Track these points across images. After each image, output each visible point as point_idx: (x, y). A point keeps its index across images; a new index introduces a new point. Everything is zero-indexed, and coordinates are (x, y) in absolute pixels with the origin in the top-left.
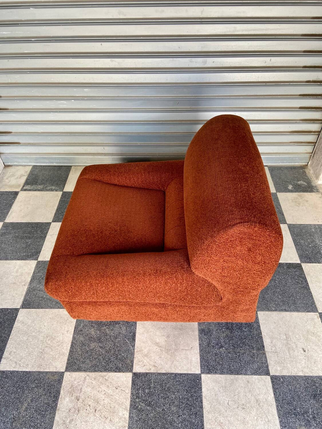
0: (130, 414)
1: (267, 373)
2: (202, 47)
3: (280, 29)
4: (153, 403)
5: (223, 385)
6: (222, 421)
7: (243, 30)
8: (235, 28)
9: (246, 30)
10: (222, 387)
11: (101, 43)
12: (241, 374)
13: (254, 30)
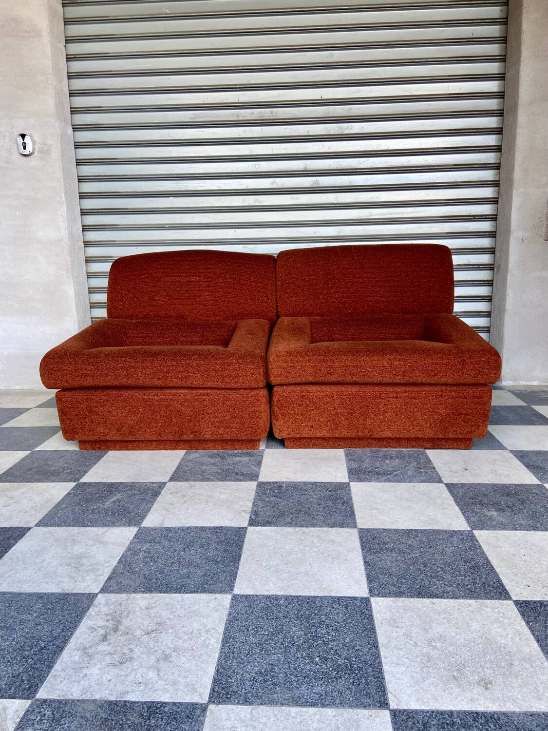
0: (254, 503)
1: (440, 481)
2: (338, 232)
3: (416, 212)
4: (284, 497)
5: (380, 488)
6: (378, 507)
7: (378, 215)
8: (370, 212)
9: (382, 215)
10: (379, 489)
11: (233, 230)
12: (404, 482)
13: (390, 214)
